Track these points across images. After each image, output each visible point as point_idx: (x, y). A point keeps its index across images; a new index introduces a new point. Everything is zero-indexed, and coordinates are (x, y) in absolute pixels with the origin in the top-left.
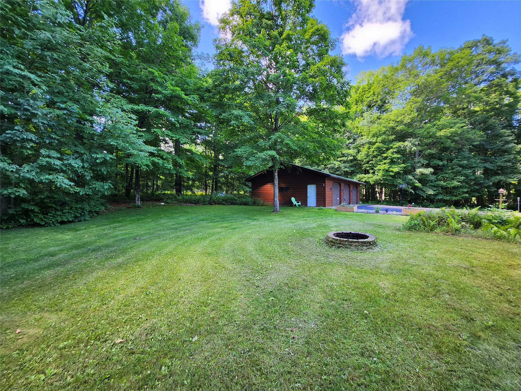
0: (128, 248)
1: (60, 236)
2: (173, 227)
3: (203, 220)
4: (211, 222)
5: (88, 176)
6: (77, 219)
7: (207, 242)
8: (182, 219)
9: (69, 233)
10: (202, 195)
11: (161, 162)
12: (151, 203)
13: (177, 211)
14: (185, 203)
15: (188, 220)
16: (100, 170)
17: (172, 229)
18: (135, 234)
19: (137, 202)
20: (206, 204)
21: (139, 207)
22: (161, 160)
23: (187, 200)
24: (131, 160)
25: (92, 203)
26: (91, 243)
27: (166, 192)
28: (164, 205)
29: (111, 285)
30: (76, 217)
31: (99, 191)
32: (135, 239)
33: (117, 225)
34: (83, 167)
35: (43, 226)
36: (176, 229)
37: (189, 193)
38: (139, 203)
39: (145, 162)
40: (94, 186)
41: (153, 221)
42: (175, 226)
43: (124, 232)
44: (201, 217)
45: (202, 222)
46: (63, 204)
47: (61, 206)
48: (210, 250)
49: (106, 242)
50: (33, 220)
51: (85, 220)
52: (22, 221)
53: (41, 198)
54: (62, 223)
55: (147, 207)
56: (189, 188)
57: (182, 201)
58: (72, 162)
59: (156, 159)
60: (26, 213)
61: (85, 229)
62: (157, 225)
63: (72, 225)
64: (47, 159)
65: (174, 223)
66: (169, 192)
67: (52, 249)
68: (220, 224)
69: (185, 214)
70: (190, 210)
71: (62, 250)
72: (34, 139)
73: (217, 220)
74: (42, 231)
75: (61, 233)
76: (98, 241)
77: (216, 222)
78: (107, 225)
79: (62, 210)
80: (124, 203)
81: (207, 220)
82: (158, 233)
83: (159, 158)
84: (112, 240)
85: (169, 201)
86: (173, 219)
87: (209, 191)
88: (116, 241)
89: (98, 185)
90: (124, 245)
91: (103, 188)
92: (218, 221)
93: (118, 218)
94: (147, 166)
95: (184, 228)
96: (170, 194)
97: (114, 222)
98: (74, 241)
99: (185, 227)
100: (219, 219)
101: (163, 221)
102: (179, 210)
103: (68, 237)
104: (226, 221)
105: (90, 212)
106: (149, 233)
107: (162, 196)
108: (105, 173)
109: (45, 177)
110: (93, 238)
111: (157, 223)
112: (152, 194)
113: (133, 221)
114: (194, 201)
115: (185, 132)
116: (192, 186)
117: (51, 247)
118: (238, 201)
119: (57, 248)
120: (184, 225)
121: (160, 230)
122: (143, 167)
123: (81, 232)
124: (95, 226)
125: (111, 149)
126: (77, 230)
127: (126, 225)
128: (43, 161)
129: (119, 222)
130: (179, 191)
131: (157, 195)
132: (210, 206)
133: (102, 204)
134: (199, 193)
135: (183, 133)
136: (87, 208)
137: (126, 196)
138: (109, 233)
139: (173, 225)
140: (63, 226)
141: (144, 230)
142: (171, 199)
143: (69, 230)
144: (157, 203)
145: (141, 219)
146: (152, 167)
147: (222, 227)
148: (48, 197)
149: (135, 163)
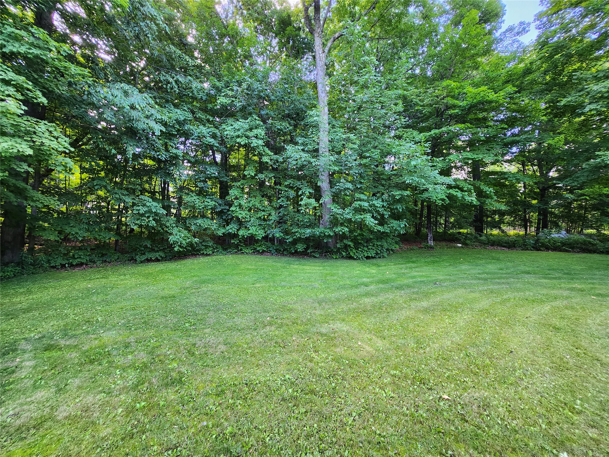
0: (431, 293)
1: (368, 269)
2: (480, 276)
3: (528, 273)
4: (545, 278)
5: (387, 214)
6: (378, 256)
7: (547, 308)
8: (492, 267)
9: (374, 267)
10: (518, 236)
11: (459, 194)
12: (444, 244)
13: (481, 256)
14: (492, 245)
15: (501, 269)
16: (397, 208)
17: (479, 279)
18: (434, 278)
19: (429, 242)
20: (527, 249)
21: (432, 248)
22: (459, 192)
23: (494, 242)
24: (425, 195)
25: (389, 240)
26: (393, 280)
27: (461, 231)
28: (462, 247)
29: (422, 329)
30: (377, 254)
31: (396, 230)
32: (435, 284)
33: (413, 265)
34: (383, 206)
35: (356, 259)
36: (486, 279)
37: (495, 232)
38: (431, 243)
39: (440, 196)
40: (392, 225)
41: (450, 265)
42: (483, 276)
43: (421, 274)
44: (522, 268)
45: (527, 276)
46: (368, 241)
47: (367, 242)
48: (556, 322)
49: (406, 281)
50: (349, 253)
51: (384, 257)
52: (344, 254)
53: (355, 235)
54: (368, 258)
55: (440, 248)
56: (496, 225)
57: (487, 242)
58: (375, 202)
59: (452, 192)
60: (346, 247)
61: (385, 266)
62: (458, 271)
63: (374, 261)
64: (359, 202)
65: (480, 271)
66: (465, 231)
67: (365, 280)
68: (565, 283)
69: (493, 261)
70: (501, 256)
71: (372, 282)
72: (351, 187)
73: (557, 275)
74: (354, 263)
75: (369, 267)
76: (398, 279)
77: (555, 278)
78: (402, 264)
79: (368, 246)
80: (415, 242)
81: (534, 274)
82: (463, 281)
83: (457, 190)
84: (411, 280)
85: (468, 242)
86: (477, 266)
87: (532, 230)
88: (415, 282)
89: (395, 224)
90: (424, 288)
91: (400, 226)
92: (560, 278)
93: (411, 258)
94: (443, 200)
95: (498, 281)
96: (467, 233)
97: (409, 262)
98: (379, 276)
99: (499, 278)
100: (560, 275)
101: (464, 267)
102: (484, 255)
103: (374, 271)
104: (577, 279)
105: (387, 250)
106: (450, 279)
107: (457, 236)
108: (401, 210)
109: (358, 217)
110: (393, 275)
111: (456, 269)
112: (445, 232)
113: (428, 263)
114: (506, 243)
115: (492, 148)
116: (501, 221)
117: (364, 278)
118: (600, 246)
119: (368, 280)
120: (496, 276)
121: (463, 278)
122: (438, 201)
123: (382, 268)
124: (393, 264)
125: (405, 186)
126: (379, 266)
127: (421, 266)
128: (356, 204)
129: (413, 262)
130: (479, 230)
131: (450, 235)
132: (536, 253)
133: (396, 243)
134: (512, 232)
135: (489, 150)
136: (386, 245)
137: (417, 234)
138: (407, 273)
139: (479, 274)
140: (368, 261)
141: (443, 275)
142: (470, 239)
143: (374, 265)
144: (452, 244)
145: (437, 262)
146: (448, 201)
147: (572, 289)
148: (360, 235)
149: (429, 199)
